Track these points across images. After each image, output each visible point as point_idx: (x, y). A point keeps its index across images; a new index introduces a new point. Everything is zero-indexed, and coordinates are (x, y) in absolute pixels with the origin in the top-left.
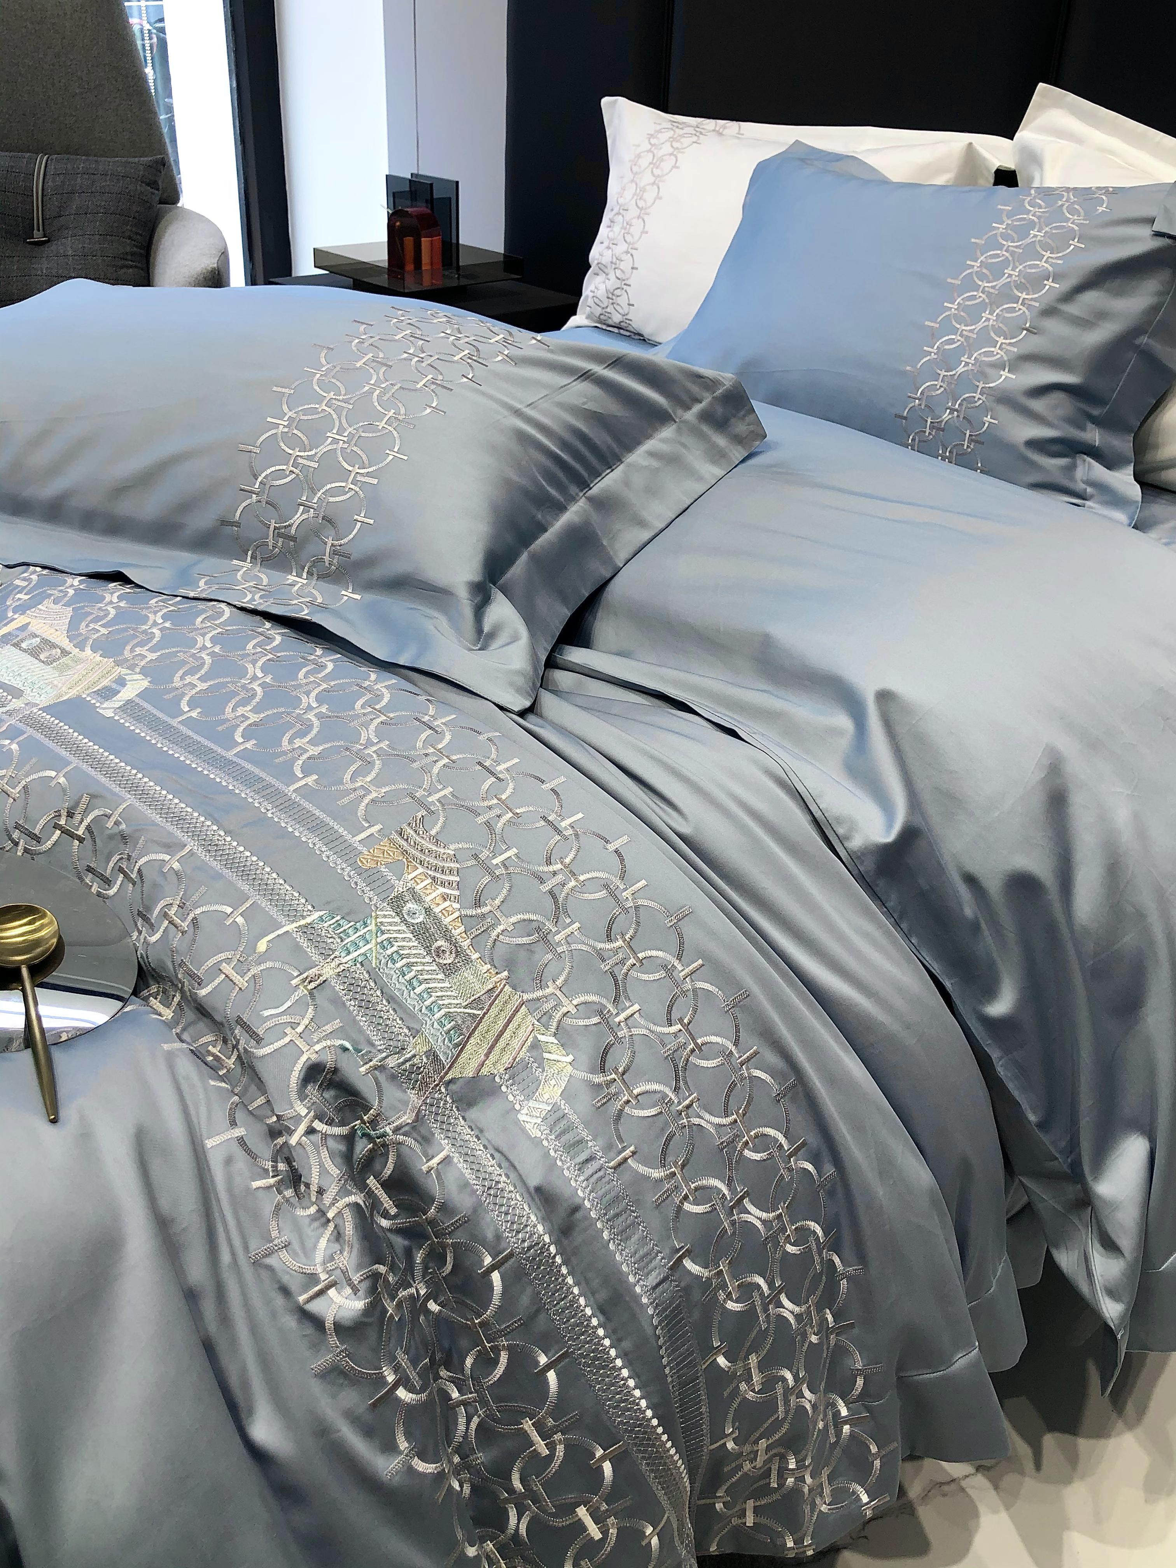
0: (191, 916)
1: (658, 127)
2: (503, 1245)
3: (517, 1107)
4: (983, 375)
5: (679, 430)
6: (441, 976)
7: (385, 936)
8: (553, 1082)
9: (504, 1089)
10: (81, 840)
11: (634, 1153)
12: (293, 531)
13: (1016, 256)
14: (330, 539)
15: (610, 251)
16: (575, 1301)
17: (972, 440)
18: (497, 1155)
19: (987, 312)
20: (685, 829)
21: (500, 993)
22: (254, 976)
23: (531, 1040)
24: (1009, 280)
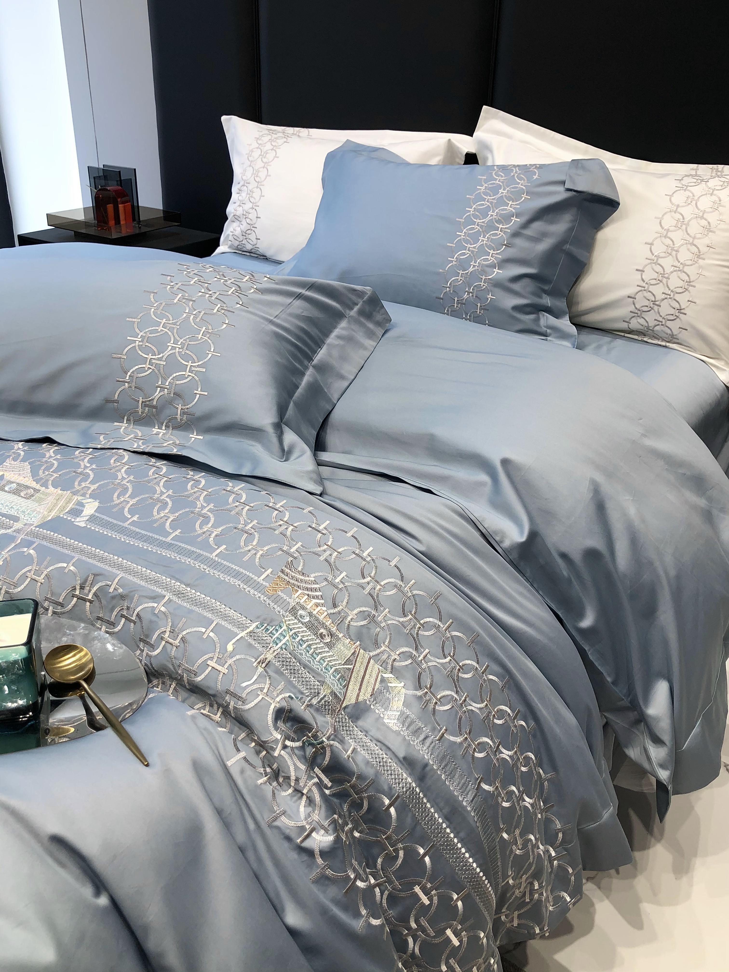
0: (180, 636)
1: (261, 134)
2: (393, 792)
3: (382, 715)
4: (484, 272)
5: (349, 322)
6: (327, 649)
7: (293, 631)
8: (397, 699)
9: (372, 707)
10: (91, 602)
11: (446, 730)
12: (155, 403)
13: (493, 204)
14: (180, 405)
15: (241, 207)
16: (432, 816)
17: (482, 309)
18: (378, 744)
19: (482, 237)
20: (422, 548)
21: (358, 654)
22: (230, 665)
23: (379, 677)
24: (491, 218)
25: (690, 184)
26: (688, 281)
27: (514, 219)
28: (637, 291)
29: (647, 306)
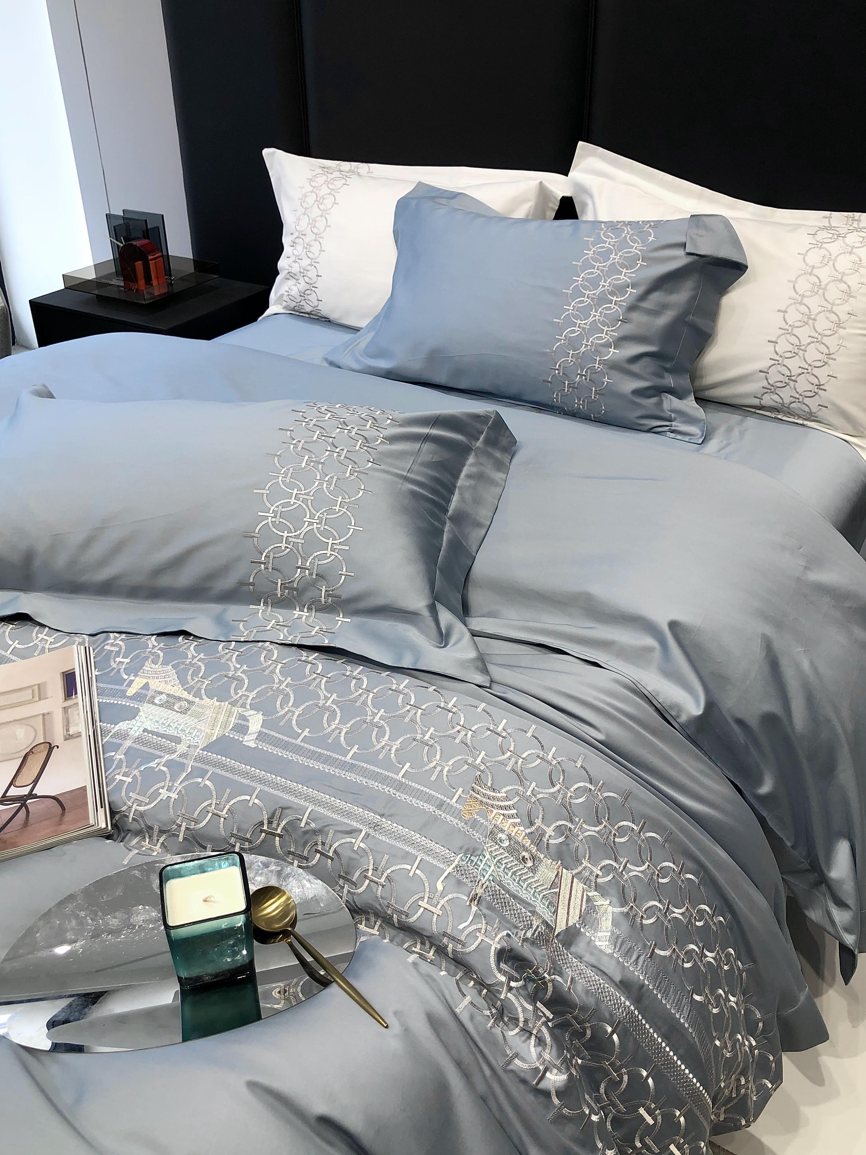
0: (385, 874)
1: (314, 173)
2: (614, 1018)
3: (593, 938)
4: (597, 352)
5: (476, 455)
6: (531, 875)
7: (496, 859)
8: (604, 918)
9: (582, 930)
10: (280, 836)
11: (655, 945)
12: (295, 586)
14: (324, 587)
15: (297, 263)
16: (652, 1036)
17: (598, 394)
18: (593, 969)
19: (593, 311)
20: (601, 737)
21: (562, 875)
22: (443, 905)
23: (585, 897)
24: (603, 289)
25: (825, 241)
26: (828, 353)
27: (629, 290)
28: (770, 365)
29: (782, 382)
